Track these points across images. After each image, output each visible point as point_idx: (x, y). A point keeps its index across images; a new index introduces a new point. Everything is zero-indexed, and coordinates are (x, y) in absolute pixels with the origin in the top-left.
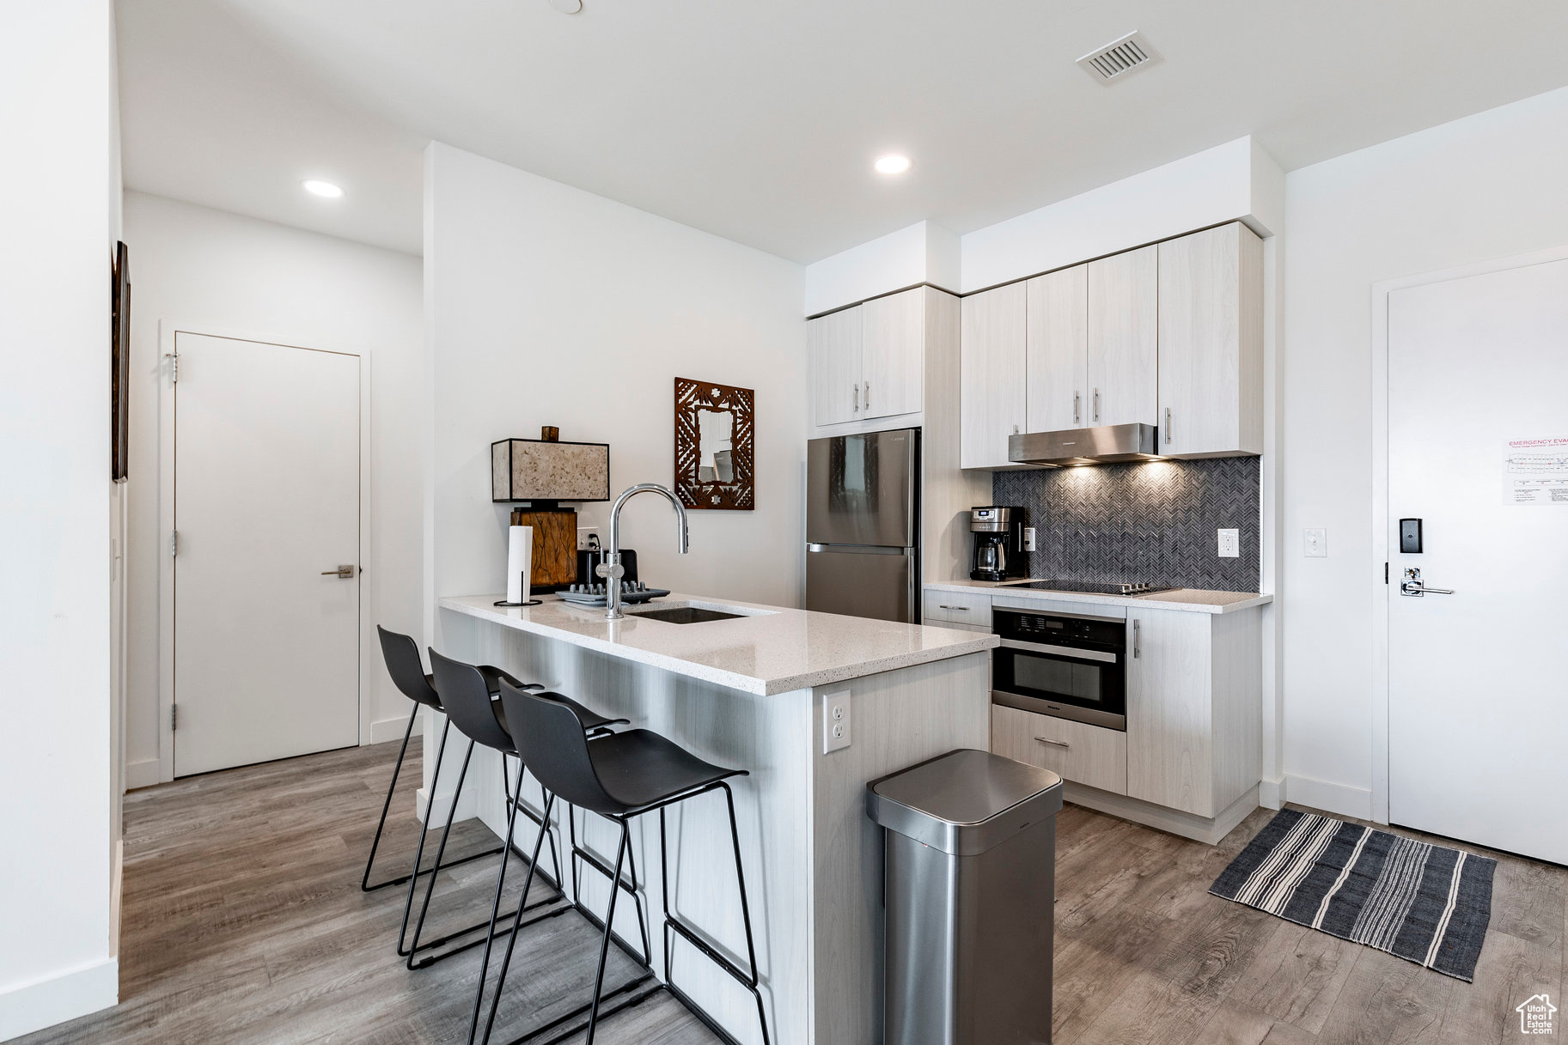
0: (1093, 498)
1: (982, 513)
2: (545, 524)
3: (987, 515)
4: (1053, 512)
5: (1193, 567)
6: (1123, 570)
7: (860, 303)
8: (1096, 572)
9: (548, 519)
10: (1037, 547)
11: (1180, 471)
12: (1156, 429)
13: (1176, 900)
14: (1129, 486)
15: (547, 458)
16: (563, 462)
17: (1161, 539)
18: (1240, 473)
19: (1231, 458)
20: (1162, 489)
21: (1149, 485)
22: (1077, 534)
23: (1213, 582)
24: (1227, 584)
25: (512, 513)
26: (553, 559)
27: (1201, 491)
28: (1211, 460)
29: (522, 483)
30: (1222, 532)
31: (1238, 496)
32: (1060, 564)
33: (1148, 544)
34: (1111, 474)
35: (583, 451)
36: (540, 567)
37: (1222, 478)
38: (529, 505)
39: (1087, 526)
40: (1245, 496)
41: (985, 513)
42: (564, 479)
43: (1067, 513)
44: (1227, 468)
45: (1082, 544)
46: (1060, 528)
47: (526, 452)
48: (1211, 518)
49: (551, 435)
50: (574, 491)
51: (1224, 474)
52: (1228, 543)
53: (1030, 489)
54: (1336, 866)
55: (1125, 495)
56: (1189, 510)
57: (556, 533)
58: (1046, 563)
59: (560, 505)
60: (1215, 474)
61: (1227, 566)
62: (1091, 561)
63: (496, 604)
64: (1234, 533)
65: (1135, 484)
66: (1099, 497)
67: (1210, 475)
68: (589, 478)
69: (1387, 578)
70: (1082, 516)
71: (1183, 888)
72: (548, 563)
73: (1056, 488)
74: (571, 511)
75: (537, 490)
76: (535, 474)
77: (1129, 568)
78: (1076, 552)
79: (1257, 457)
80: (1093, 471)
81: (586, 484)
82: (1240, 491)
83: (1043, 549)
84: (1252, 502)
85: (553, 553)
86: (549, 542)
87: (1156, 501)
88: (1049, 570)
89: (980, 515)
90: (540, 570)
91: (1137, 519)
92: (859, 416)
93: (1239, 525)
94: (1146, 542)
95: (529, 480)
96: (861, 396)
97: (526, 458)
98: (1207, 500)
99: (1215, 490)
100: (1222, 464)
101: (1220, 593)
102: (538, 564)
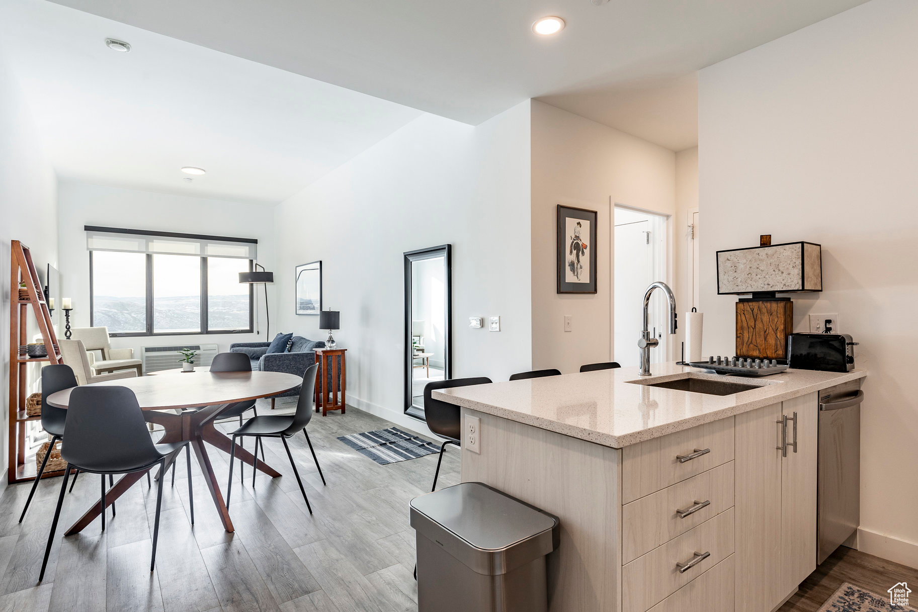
2: (756, 310)
9: (759, 307)
15: (745, 261)
16: (758, 262)
26: (762, 338)
29: (725, 282)
35: (776, 251)
36: (751, 343)
42: (759, 276)
47: (728, 260)
50: (769, 284)
57: (766, 318)
68: (782, 273)
72: (758, 341)
74: (788, 300)
75: (737, 286)
76: (735, 274)
81: (779, 278)
85: (762, 333)
86: (759, 325)
90: (751, 345)
95: (731, 279)
97: (729, 264)
102: (750, 341)
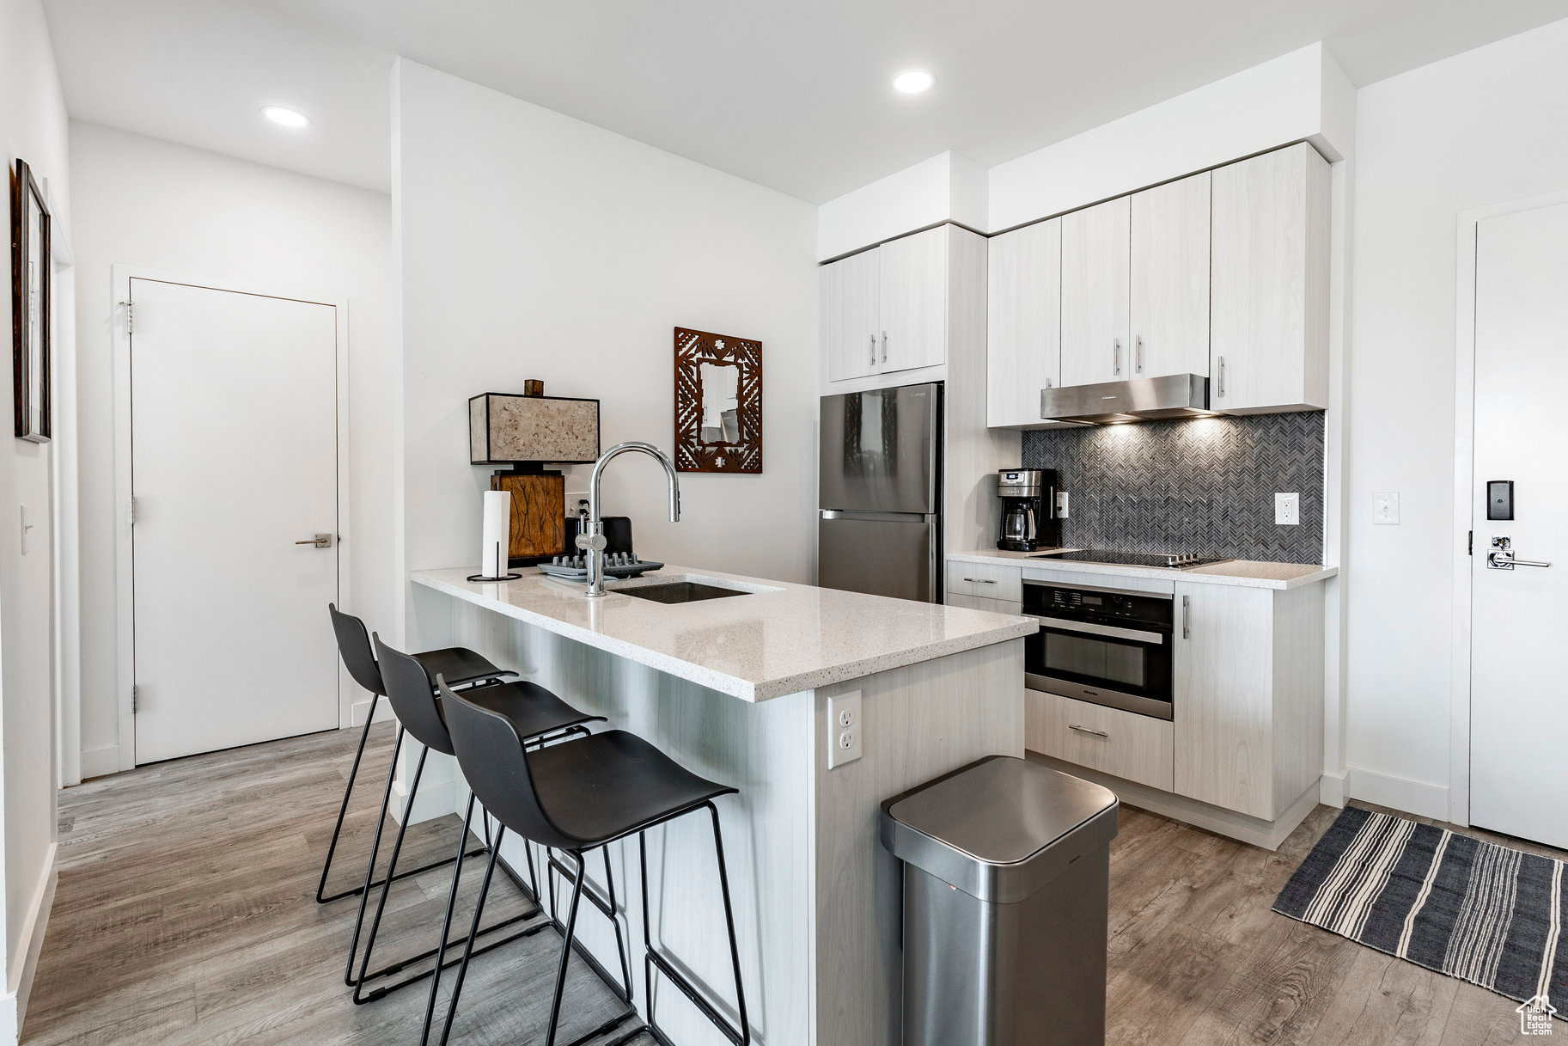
0: (1133, 460)
1: (1010, 476)
2: (528, 488)
3: (1016, 478)
4: (1088, 475)
5: (1246, 536)
6: (1166, 539)
7: (877, 245)
8: (1136, 541)
9: (532, 483)
10: (1070, 514)
11: (1233, 429)
12: (1207, 381)
13: (1235, 919)
14: (1174, 446)
15: (530, 415)
16: (548, 419)
17: (1210, 505)
18: (1301, 430)
19: (1290, 414)
20: (1211, 448)
21: (1196, 444)
22: (1115, 499)
23: (1268, 552)
24: (1284, 554)
25: (492, 476)
26: (537, 528)
27: (1256, 451)
28: (1268, 416)
29: (501, 443)
30: (1280, 498)
31: (1298, 456)
32: (1095, 532)
33: (1195, 510)
34: (1154, 432)
35: (569, 408)
36: (523, 536)
37: (1280, 435)
38: (511, 468)
39: (1125, 490)
40: (1307, 456)
41: (1014, 476)
42: (548, 439)
43: (1103, 475)
44: (1286, 425)
45: (1120, 510)
46: (1095, 492)
47: (505, 409)
48: (1268, 481)
49: (534, 390)
50: (560, 452)
51: (1282, 431)
52: (1287, 509)
53: (1063, 449)
54: (1415, 878)
55: (1170, 455)
56: (1242, 472)
57: (541, 499)
58: (1080, 531)
59: (546, 468)
60: (1272, 432)
61: (1285, 534)
62: (1130, 529)
63: (469, 579)
64: (1294, 497)
65: (1181, 443)
66: (1138, 459)
67: (1267, 432)
68: (577, 437)
69: (1470, 549)
70: (1121, 479)
71: (1242, 904)
72: (532, 532)
73: (1091, 448)
74: (557, 474)
75: (519, 450)
76: (515, 433)
77: (1173, 537)
78: (1114, 519)
79: (1322, 412)
80: (1134, 429)
81: (574, 444)
82: (1301, 451)
83: (1078, 516)
84: (1314, 464)
85: (537, 521)
86: (533, 509)
87: (1204, 463)
88: (1084, 538)
89: (1008, 478)
90: (523, 540)
91: (1184, 481)
92: (876, 369)
93: (1299, 489)
94: (1193, 508)
95: (509, 439)
96: (878, 346)
97: (505, 415)
98: (1262, 461)
99: (1272, 449)
100: (1280, 420)
101: (1277, 565)
102: (521, 534)
